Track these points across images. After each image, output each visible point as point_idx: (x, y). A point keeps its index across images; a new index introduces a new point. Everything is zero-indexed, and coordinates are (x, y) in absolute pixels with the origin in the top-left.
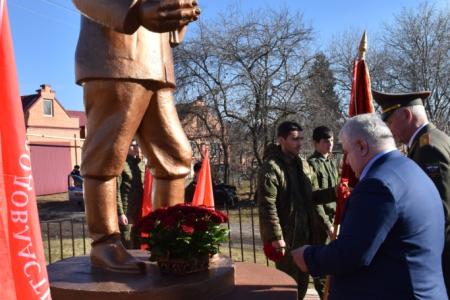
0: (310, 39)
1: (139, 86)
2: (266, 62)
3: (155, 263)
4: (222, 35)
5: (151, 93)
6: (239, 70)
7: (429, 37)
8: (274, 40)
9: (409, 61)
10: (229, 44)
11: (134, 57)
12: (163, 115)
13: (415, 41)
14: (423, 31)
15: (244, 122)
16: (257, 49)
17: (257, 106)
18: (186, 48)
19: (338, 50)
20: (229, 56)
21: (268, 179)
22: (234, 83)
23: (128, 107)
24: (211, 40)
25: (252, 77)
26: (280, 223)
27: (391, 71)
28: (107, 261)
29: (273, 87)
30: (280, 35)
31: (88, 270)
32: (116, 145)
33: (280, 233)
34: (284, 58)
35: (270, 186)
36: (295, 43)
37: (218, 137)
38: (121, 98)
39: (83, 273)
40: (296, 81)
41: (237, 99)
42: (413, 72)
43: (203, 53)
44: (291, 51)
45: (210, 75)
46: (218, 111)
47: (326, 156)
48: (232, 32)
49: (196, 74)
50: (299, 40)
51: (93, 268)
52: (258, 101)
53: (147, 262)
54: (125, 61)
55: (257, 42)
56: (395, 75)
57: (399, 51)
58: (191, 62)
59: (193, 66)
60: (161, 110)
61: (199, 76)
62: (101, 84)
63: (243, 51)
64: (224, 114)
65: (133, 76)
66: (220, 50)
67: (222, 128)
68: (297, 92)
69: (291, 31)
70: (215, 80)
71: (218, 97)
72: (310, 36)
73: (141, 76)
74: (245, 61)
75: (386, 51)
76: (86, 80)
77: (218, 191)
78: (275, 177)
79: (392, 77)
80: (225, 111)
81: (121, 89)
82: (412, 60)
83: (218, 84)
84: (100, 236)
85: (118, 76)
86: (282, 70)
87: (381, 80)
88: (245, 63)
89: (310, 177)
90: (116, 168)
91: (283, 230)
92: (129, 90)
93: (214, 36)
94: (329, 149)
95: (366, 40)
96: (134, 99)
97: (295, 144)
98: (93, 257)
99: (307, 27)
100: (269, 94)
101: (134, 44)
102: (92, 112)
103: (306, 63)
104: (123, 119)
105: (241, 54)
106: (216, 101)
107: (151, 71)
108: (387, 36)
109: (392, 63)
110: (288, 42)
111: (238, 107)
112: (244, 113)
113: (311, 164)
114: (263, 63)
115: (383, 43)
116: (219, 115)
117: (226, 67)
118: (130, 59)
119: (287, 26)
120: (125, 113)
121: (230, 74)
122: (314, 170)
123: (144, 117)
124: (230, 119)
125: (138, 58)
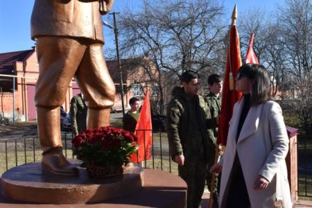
0: (222, 14)
1: (75, 41)
2: (191, 29)
3: (85, 168)
4: (160, 10)
5: (84, 47)
6: (172, 35)
7: (308, 14)
8: (196, 14)
9: (294, 32)
10: (165, 16)
11: (71, 21)
12: (94, 63)
13: (298, 17)
14: (304, 11)
15: (174, 71)
16: (185, 21)
17: (184, 60)
18: (134, 19)
19: (244, 22)
20: (164, 25)
21: (174, 112)
22: (167, 43)
23: (67, 57)
24: (152, 13)
25: (181, 40)
26: (181, 143)
27: (282, 38)
28: (52, 166)
29: (195, 47)
30: (200, 11)
31: (40, 172)
32: (58, 84)
33: (181, 150)
34: (204, 27)
35: (174, 116)
36: (212, 17)
37: (156, 82)
38: (61, 50)
39: (34, 174)
40: (211, 44)
41: (170, 56)
42: (297, 39)
43: (146, 23)
44: (209, 22)
45: (151, 38)
46: (157, 63)
47: (218, 95)
48: (167, 8)
49: (141, 38)
50: (215, 14)
51: (43, 170)
52: (184, 57)
53: (79, 168)
54: (65, 24)
55: (185, 16)
56: (284, 41)
57: (288, 25)
58: (139, 29)
59: (140, 31)
60: (93, 59)
61: (144, 38)
62: (48, 40)
63: (175, 21)
64: (160, 66)
65: (71, 34)
66: (158, 20)
67: (160, 75)
68: (212, 51)
69: (208, 8)
70: (155, 42)
71: (156, 54)
72: (222, 12)
73: (76, 34)
74: (176, 29)
75: (278, 24)
76: (38, 36)
77: (156, 119)
78: (178, 110)
79: (282, 42)
80: (162, 64)
81: (61, 44)
82: (296, 31)
83: (157, 44)
84: (48, 148)
85: (59, 34)
86: (202, 35)
87: (274, 44)
88: (176, 30)
89: (205, 109)
90: (58, 100)
91: (183, 148)
92: (68, 44)
93: (155, 11)
94: (219, 90)
95: (236, 11)
96: (71, 51)
97: (194, 88)
98: (43, 163)
99: (220, 6)
100: (193, 52)
101: (72, 11)
102: (41, 60)
103: (218, 31)
104: (63, 65)
105: (174, 24)
106: (155, 57)
107: (83, 31)
108: (279, 14)
109: (282, 33)
110: (206, 16)
111: (171, 60)
112: (175, 65)
113: (206, 100)
114: (189, 30)
115: (276, 19)
116: (157, 66)
117: (162, 32)
118: (69, 22)
119: (206, 5)
120: (64, 61)
121: (166, 37)
122: (208, 105)
123: (80, 64)
124: (165, 69)
125: (74, 21)
